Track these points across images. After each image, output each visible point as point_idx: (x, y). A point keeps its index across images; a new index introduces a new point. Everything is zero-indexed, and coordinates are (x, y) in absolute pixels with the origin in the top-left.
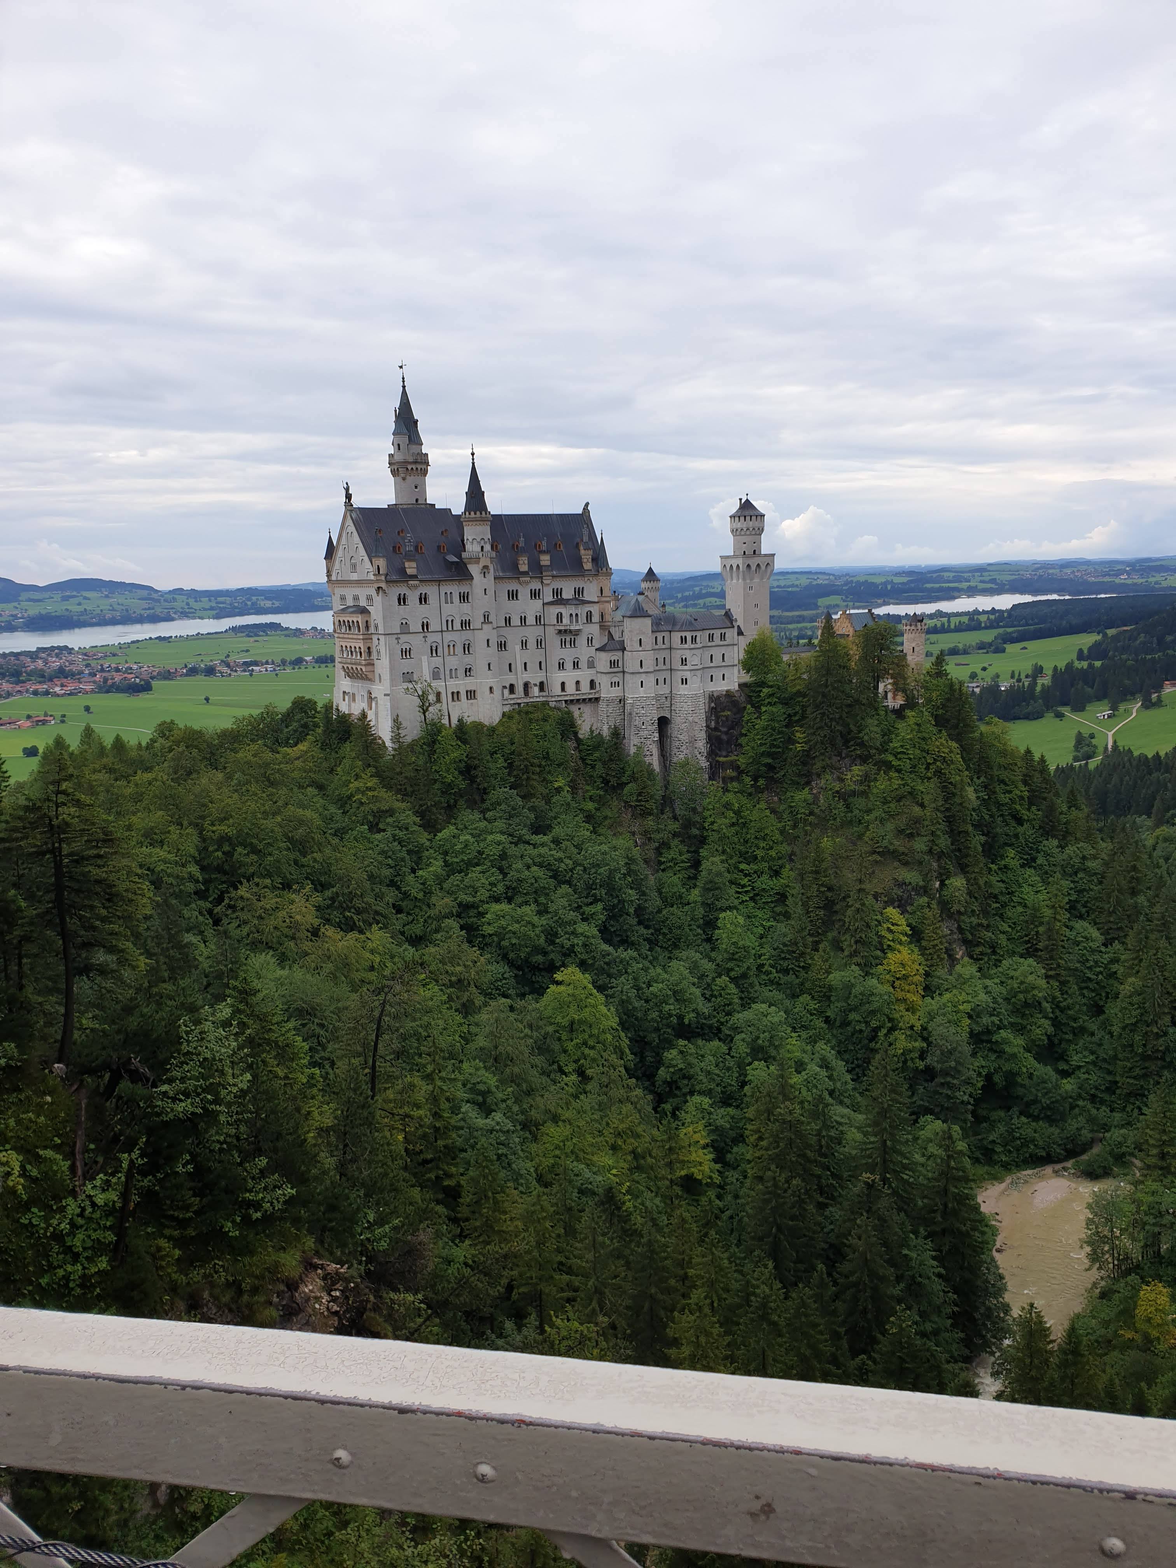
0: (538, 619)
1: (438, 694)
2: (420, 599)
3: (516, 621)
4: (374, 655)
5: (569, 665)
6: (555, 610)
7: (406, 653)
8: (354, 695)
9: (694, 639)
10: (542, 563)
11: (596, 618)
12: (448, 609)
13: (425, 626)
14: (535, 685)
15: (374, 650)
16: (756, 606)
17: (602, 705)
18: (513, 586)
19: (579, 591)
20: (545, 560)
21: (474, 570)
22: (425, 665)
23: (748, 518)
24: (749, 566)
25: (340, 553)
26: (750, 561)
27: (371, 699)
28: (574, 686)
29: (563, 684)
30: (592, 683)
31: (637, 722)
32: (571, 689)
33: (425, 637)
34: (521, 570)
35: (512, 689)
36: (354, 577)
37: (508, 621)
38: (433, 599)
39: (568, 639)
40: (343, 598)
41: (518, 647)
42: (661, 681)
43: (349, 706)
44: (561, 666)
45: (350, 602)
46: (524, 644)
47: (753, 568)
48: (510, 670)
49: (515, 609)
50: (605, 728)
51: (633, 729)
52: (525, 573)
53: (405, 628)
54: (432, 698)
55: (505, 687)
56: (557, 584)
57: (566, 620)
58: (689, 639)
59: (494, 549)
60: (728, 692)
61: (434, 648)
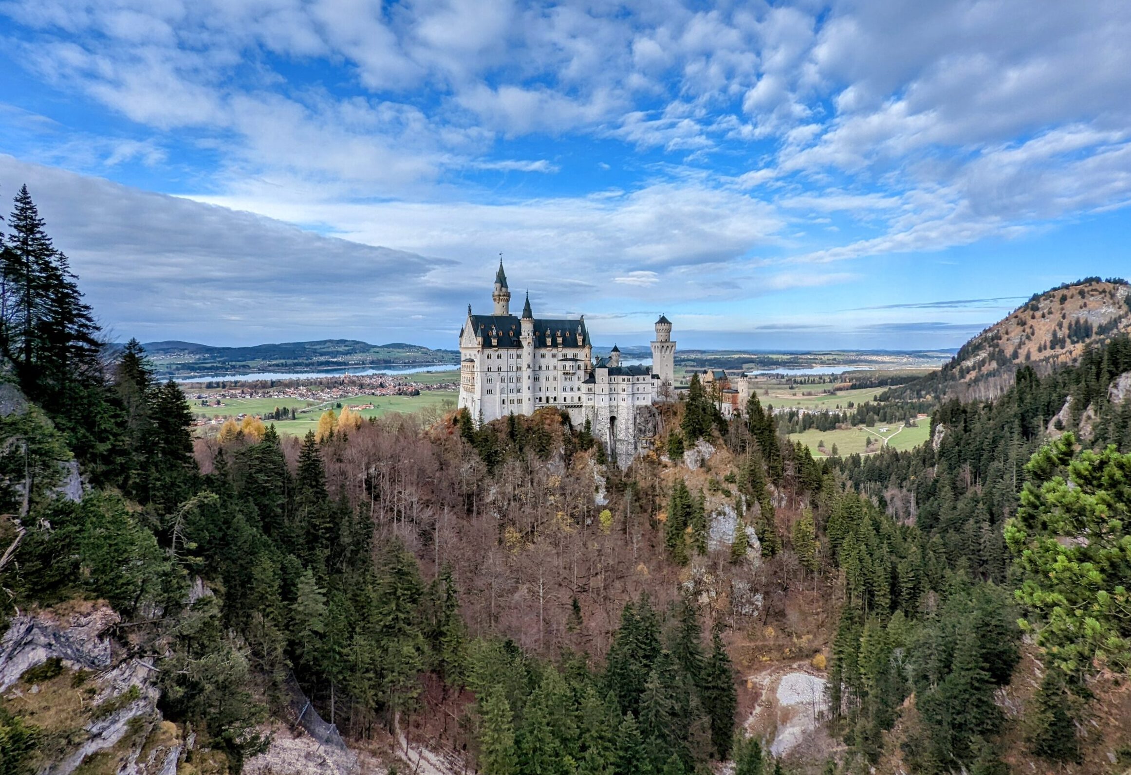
0: (555, 368)
1: (504, 401)
2: (498, 356)
3: (544, 368)
4: (475, 381)
5: (568, 389)
7: (489, 381)
8: (466, 399)
9: (629, 380)
10: (558, 342)
11: (583, 368)
12: (511, 361)
13: (499, 369)
14: (552, 398)
15: (475, 379)
16: (667, 365)
17: (583, 409)
19: (575, 355)
20: (560, 340)
21: (524, 344)
22: (498, 387)
25: (465, 335)
26: (664, 344)
28: (570, 399)
29: (565, 398)
30: (579, 399)
31: (600, 418)
32: (568, 401)
36: (470, 346)
37: (540, 368)
40: (465, 355)
41: (545, 380)
42: (613, 399)
43: (464, 405)
44: (564, 390)
45: (468, 357)
46: (547, 379)
47: (666, 347)
48: (540, 390)
49: (543, 362)
50: (584, 420)
51: (597, 421)
53: (489, 369)
55: (536, 398)
57: (568, 368)
58: (627, 379)
59: (534, 334)
60: (646, 406)
61: (503, 379)
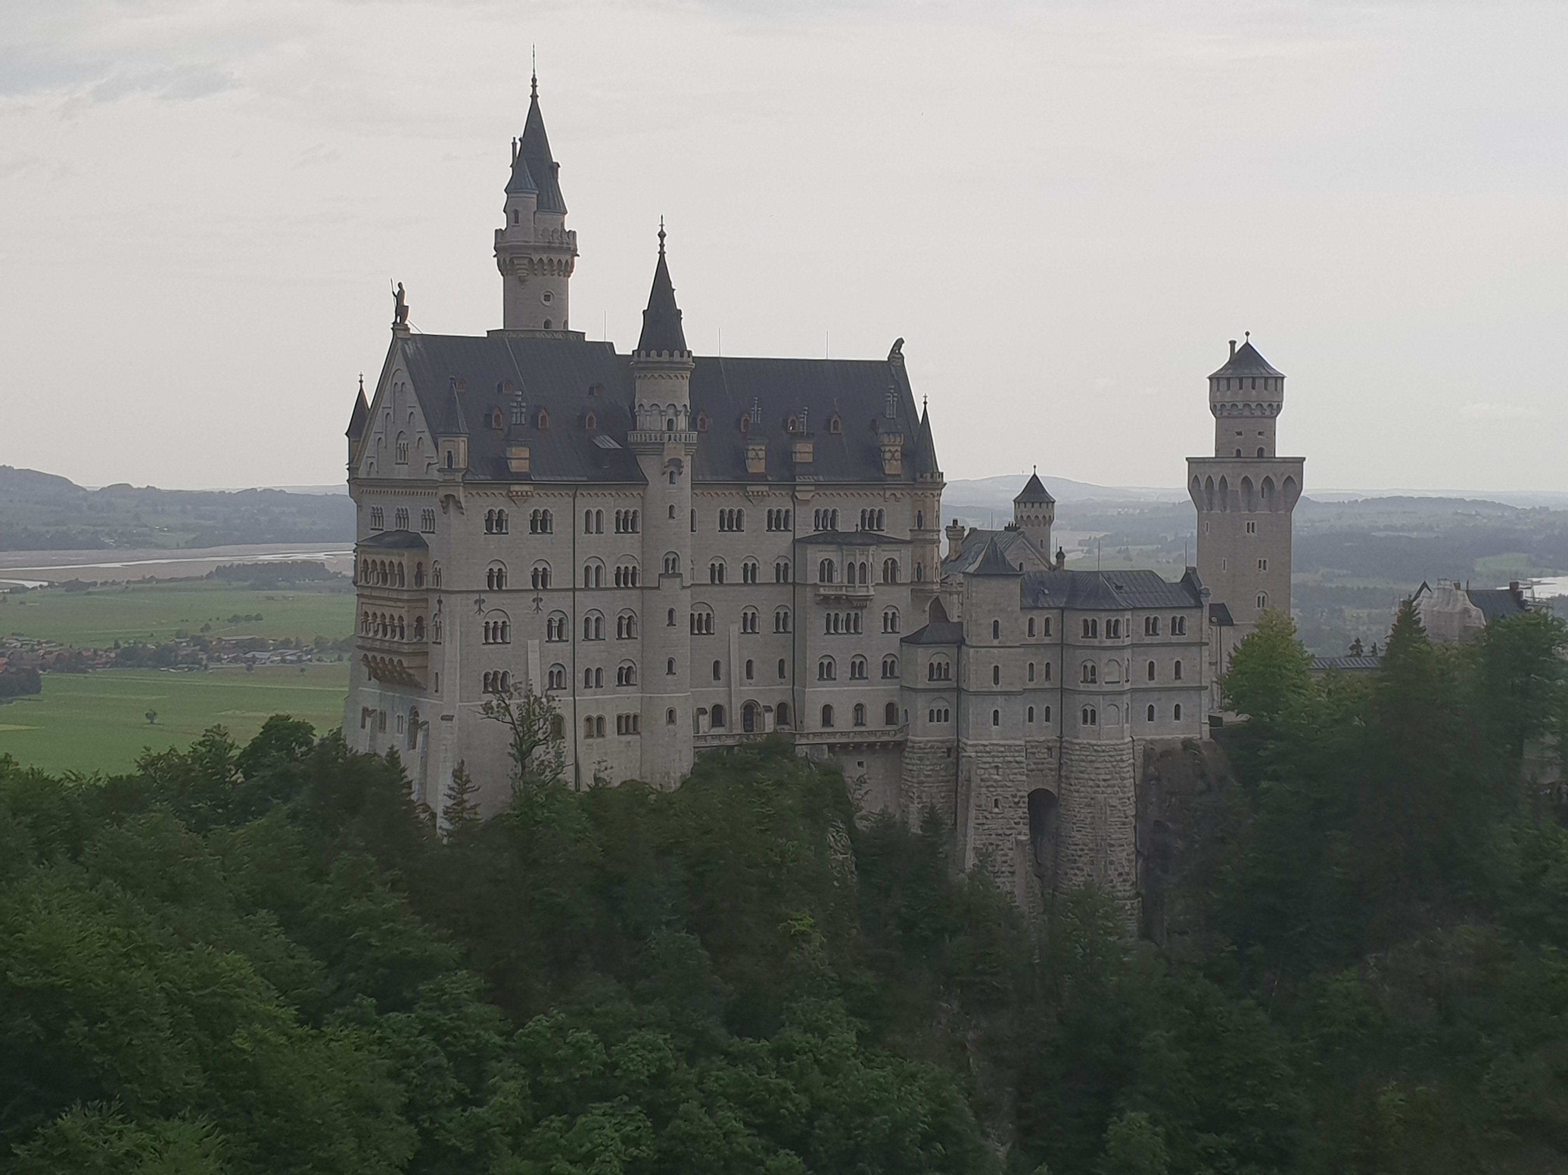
0: (781, 572)
1: (558, 722)
2: (534, 523)
3: (734, 574)
4: (430, 634)
5: (842, 670)
6: (817, 555)
7: (495, 632)
8: (383, 714)
9: (1113, 630)
10: (797, 458)
11: (905, 574)
12: (590, 545)
13: (540, 579)
14: (768, 709)
15: (429, 624)
16: (1263, 565)
17: (910, 758)
18: (732, 502)
19: (872, 519)
20: (804, 451)
21: (650, 466)
22: (534, 658)
23: (1247, 383)
24: (1246, 480)
25: (378, 424)
26: (1250, 473)
27: (416, 725)
28: (850, 715)
29: (827, 710)
30: (891, 710)
31: (984, 798)
32: (843, 720)
33: (537, 600)
34: (750, 471)
35: (718, 715)
36: (402, 473)
37: (717, 574)
38: (560, 524)
39: (842, 616)
40: (377, 515)
41: (736, 628)
43: (373, 738)
44: (826, 672)
45: (390, 524)
46: (749, 623)
47: (1257, 486)
48: (716, 676)
49: (733, 550)
50: (915, 807)
51: (973, 813)
52: (759, 478)
53: (496, 580)
54: (542, 729)
55: (702, 711)
56: (826, 502)
57: (839, 577)
58: (1102, 627)
59: (692, 425)
60: (1187, 744)
61: (555, 624)
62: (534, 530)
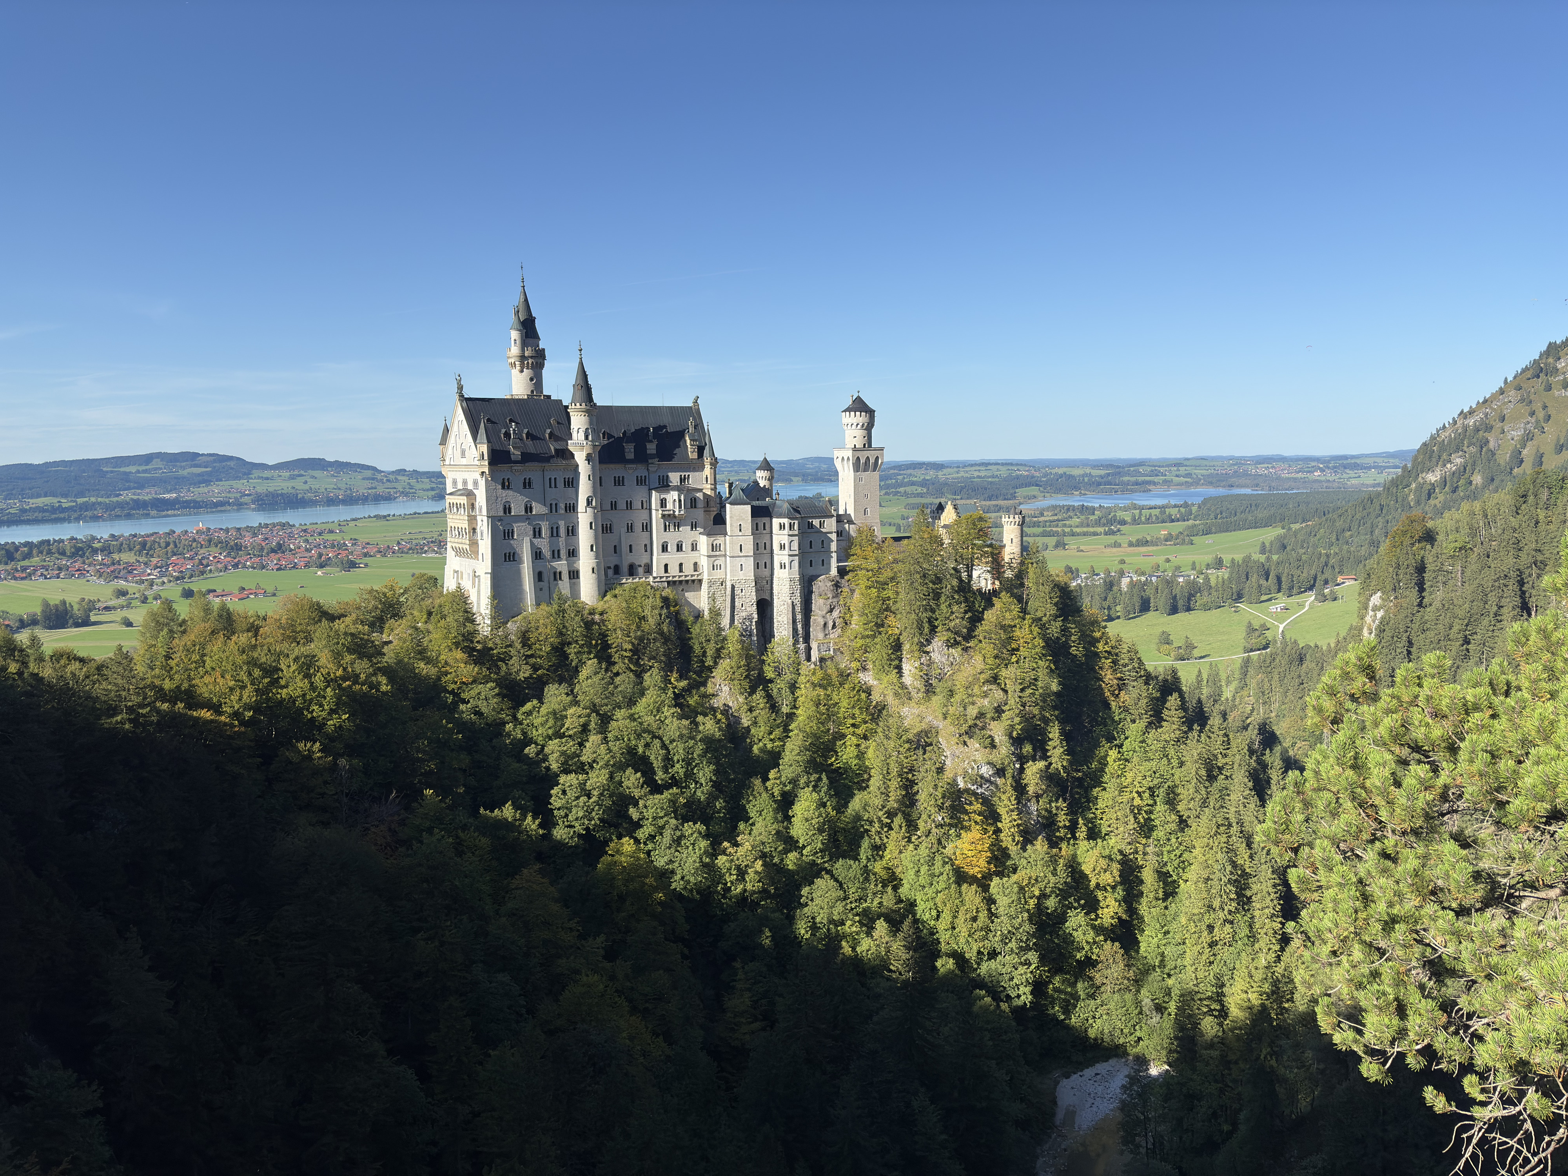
0: (644, 505)
1: (540, 574)
2: (525, 483)
3: (622, 505)
4: (479, 536)
6: (660, 495)
7: (508, 534)
8: (462, 573)
9: (793, 527)
10: (648, 452)
11: (700, 503)
12: (552, 493)
13: (529, 509)
14: (640, 566)
16: (866, 496)
17: (705, 586)
18: (619, 472)
19: (685, 479)
20: (652, 448)
22: (526, 546)
23: (858, 413)
24: (858, 458)
26: (859, 454)
27: (476, 577)
28: (677, 568)
30: (695, 564)
31: (737, 603)
32: (674, 571)
33: (528, 519)
34: (627, 457)
35: (616, 569)
36: (464, 461)
37: (613, 505)
38: (537, 484)
39: (672, 523)
40: (455, 482)
41: (623, 530)
42: (762, 565)
43: (457, 584)
44: (664, 549)
45: (460, 486)
46: (629, 528)
47: (864, 459)
48: (615, 551)
49: (621, 495)
50: (707, 608)
52: (631, 461)
53: (507, 512)
55: (609, 568)
56: (663, 471)
57: (669, 506)
58: (787, 525)
59: (598, 437)
60: (827, 577)
61: (537, 530)
62: (525, 487)
